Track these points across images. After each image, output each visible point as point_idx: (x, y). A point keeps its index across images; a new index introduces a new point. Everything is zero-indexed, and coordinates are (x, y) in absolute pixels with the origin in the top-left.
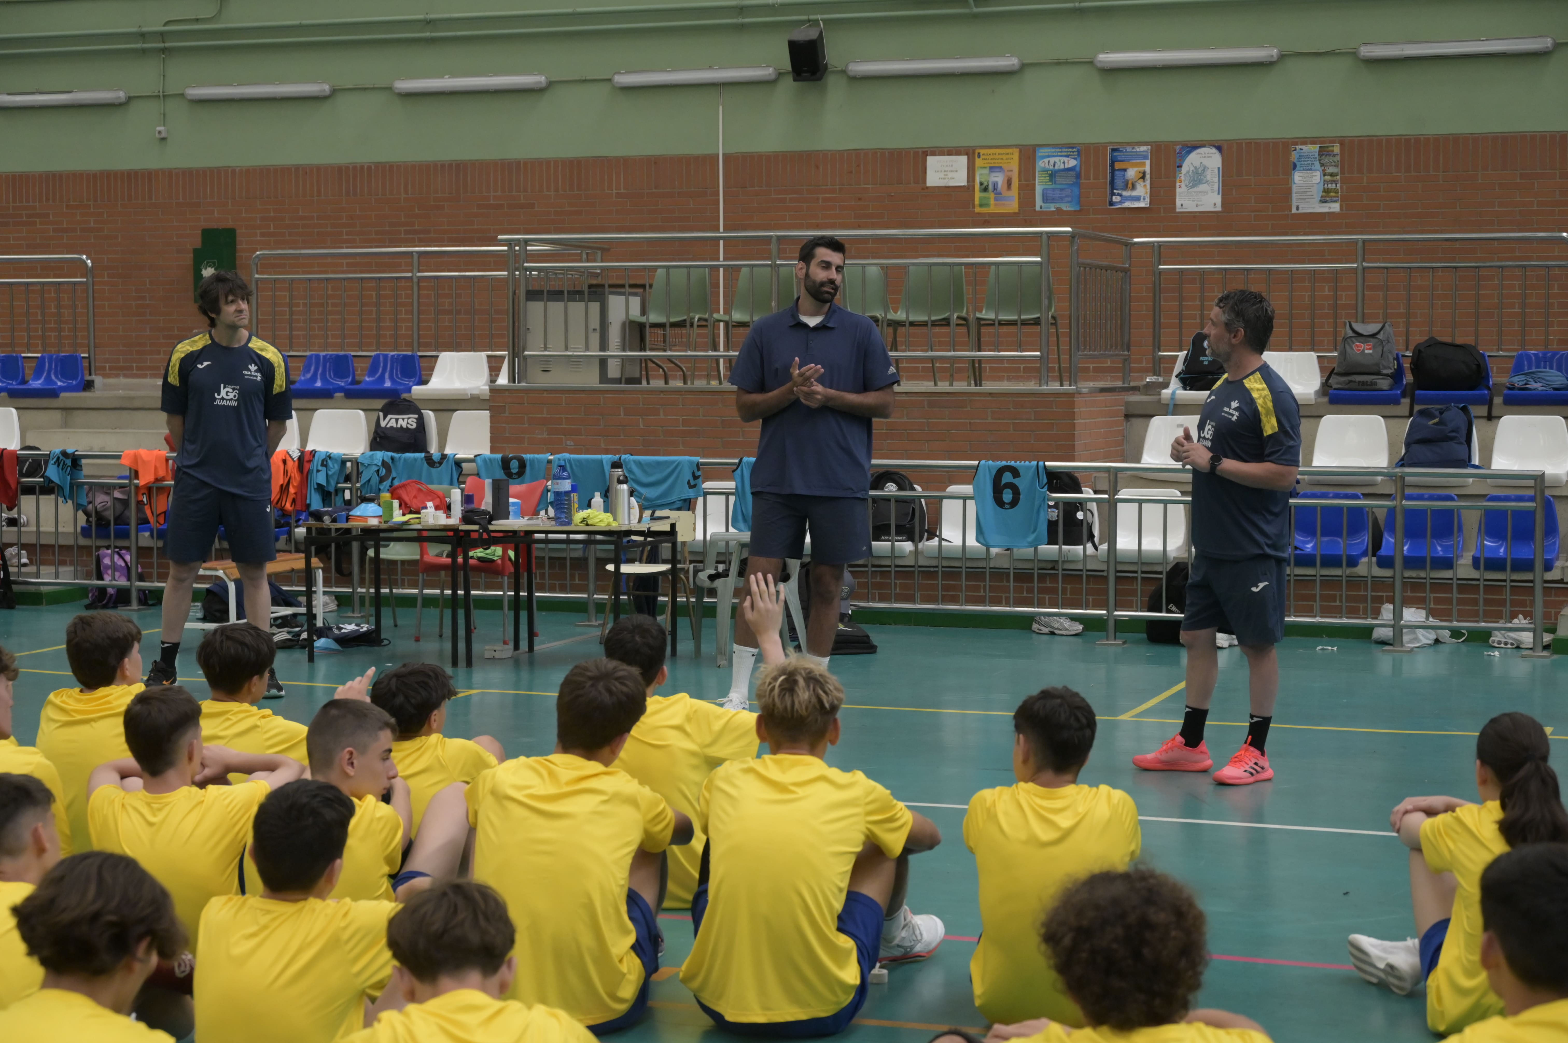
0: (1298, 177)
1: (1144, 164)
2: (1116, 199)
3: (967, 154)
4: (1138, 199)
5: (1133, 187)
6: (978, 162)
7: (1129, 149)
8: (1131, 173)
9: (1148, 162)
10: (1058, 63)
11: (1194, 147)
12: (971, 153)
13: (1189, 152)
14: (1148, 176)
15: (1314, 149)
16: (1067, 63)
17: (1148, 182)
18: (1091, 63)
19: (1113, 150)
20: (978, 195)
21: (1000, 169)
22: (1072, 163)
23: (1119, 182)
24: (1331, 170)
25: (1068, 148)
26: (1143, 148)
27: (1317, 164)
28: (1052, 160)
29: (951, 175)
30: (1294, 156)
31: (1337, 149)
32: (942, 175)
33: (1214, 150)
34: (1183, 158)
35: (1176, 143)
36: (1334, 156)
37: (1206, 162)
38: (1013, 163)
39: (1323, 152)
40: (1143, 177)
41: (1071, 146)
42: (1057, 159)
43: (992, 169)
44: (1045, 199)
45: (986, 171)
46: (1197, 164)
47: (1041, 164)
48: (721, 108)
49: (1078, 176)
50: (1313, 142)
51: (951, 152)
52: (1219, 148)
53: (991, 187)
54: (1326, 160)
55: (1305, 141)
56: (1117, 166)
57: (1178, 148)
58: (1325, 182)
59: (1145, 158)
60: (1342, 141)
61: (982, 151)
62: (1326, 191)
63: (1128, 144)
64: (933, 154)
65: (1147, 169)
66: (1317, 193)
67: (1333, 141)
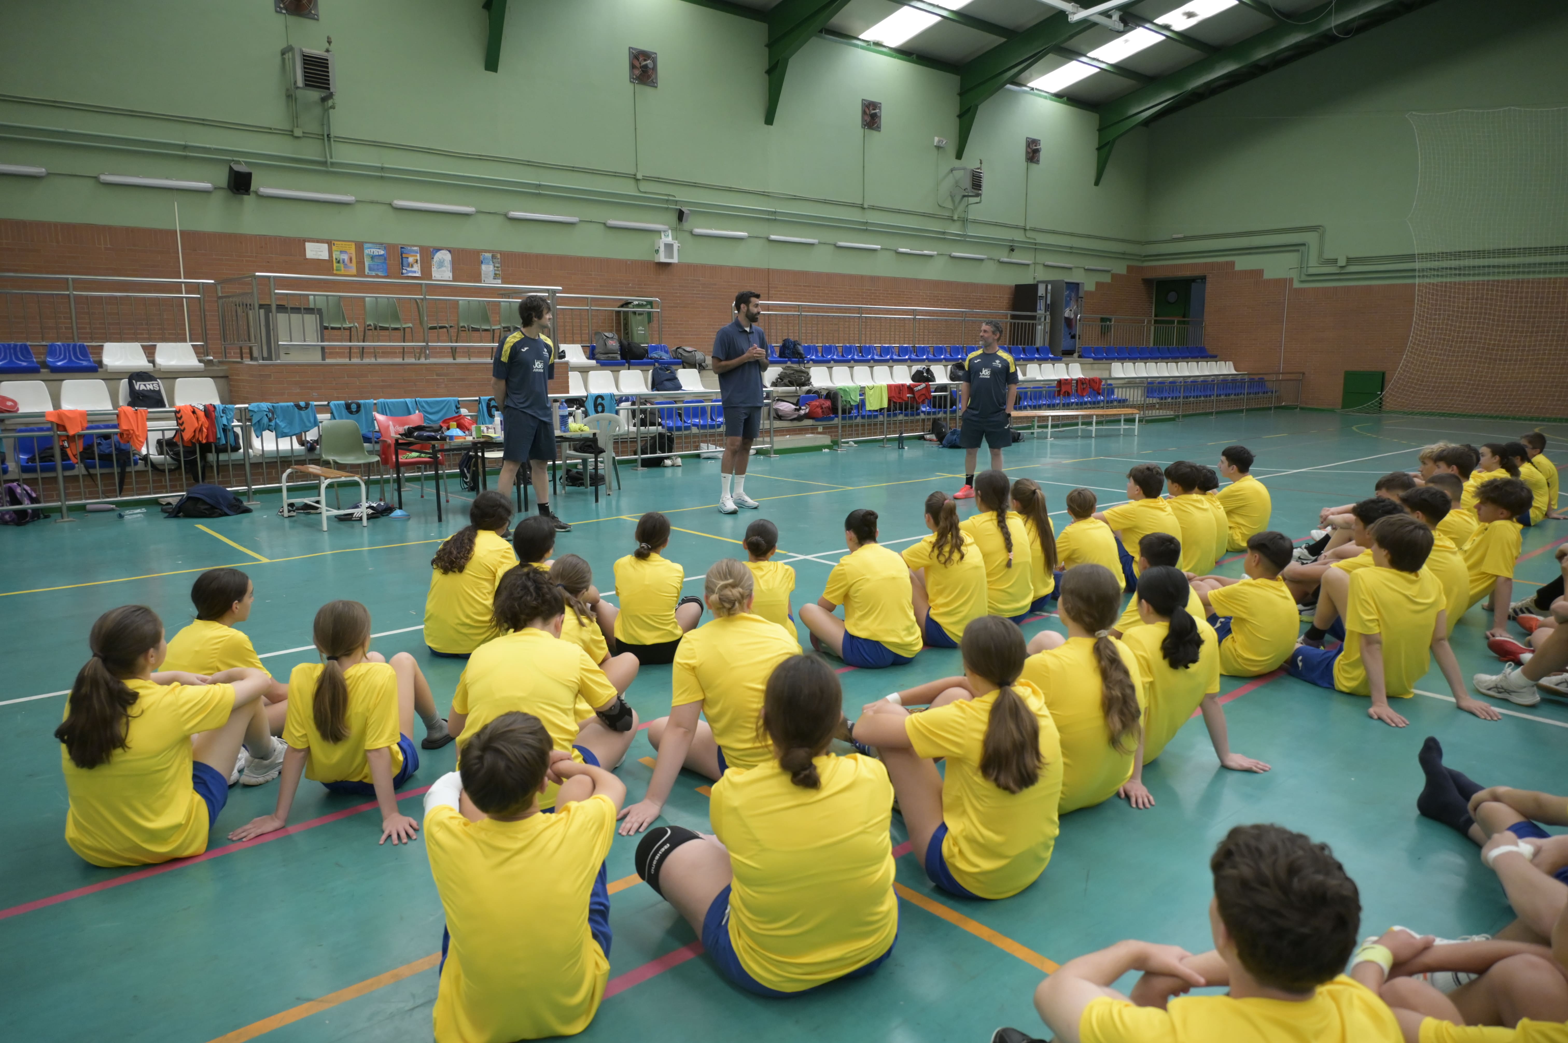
0: (484, 267)
1: (416, 256)
2: (404, 271)
3: (327, 243)
4: (415, 272)
5: (412, 266)
6: (334, 248)
7: (409, 248)
8: (411, 260)
9: (418, 255)
10: (372, 202)
11: (438, 250)
12: (330, 243)
13: (437, 252)
14: (419, 262)
15: (489, 255)
16: (377, 203)
17: (419, 265)
18: (390, 204)
19: (402, 248)
20: (335, 265)
21: (345, 252)
22: (382, 252)
23: (405, 263)
24: (497, 265)
25: (380, 245)
26: (415, 248)
27: (491, 262)
28: (372, 250)
29: (319, 253)
30: (482, 258)
31: (499, 256)
32: (314, 253)
33: (448, 252)
34: (434, 255)
35: (431, 247)
36: (498, 259)
37: (444, 257)
38: (352, 250)
39: (493, 257)
40: (417, 262)
41: (382, 244)
42: (374, 250)
43: (341, 252)
44: (370, 269)
45: (339, 253)
46: (440, 258)
47: (366, 251)
48: (176, 203)
49: (385, 259)
50: (489, 251)
51: (318, 241)
52: (450, 251)
53: (341, 261)
54: (494, 261)
55: (486, 251)
56: (404, 256)
57: (431, 250)
58: (495, 270)
59: (417, 253)
60: (501, 253)
61: (336, 243)
62: (496, 274)
63: (409, 245)
64: (309, 241)
65: (418, 258)
66: (492, 275)
67: (497, 252)
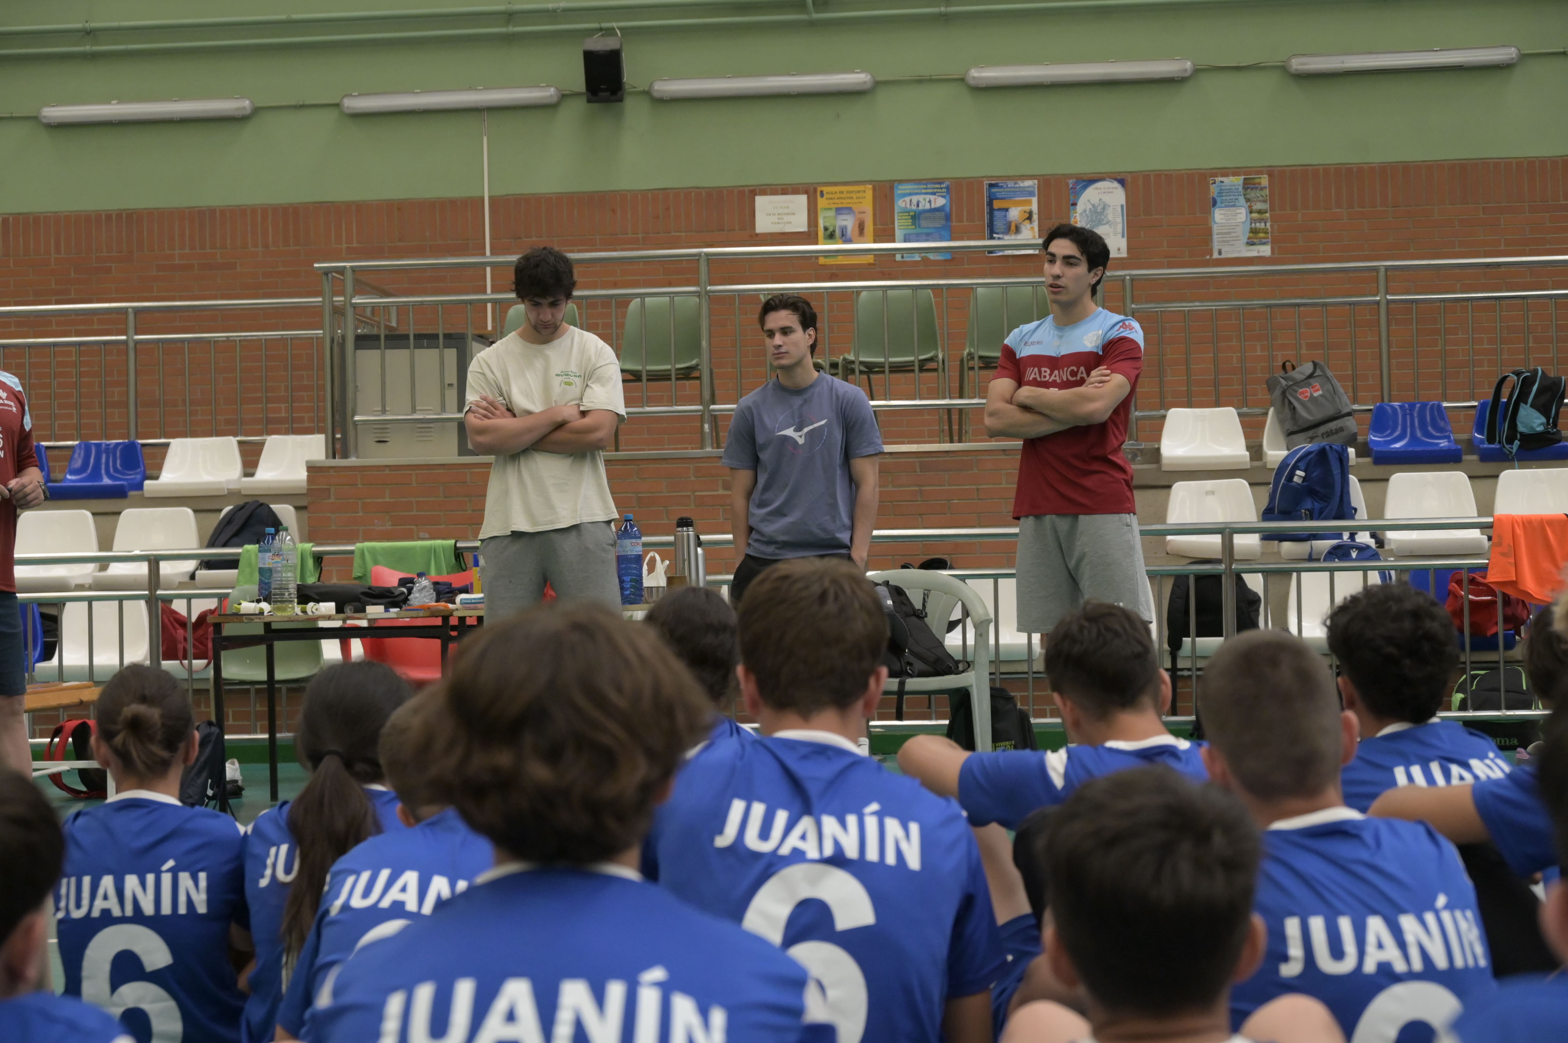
0: (1219, 215)
1: (1029, 203)
3: (806, 192)
5: (1018, 230)
6: (822, 203)
7: (1010, 184)
8: (1014, 213)
9: (1035, 200)
10: (920, 81)
11: (1091, 181)
12: (812, 192)
13: (1085, 187)
14: (1035, 217)
15: (1238, 181)
16: (931, 81)
17: (1036, 224)
18: (962, 80)
19: (991, 186)
21: (849, 210)
22: (940, 202)
23: (999, 224)
24: (1259, 206)
25: (933, 183)
26: (1028, 183)
27: (1242, 200)
28: (915, 199)
29: (787, 218)
30: (1214, 190)
31: (1264, 181)
32: (775, 219)
33: (1116, 184)
34: (1078, 194)
35: (1070, 176)
36: (1262, 189)
37: (1107, 199)
38: (866, 202)
39: (1249, 185)
40: (1030, 218)
41: (940, 181)
42: (921, 198)
43: (839, 211)
45: (832, 213)
46: (1095, 201)
47: (901, 204)
48: (485, 139)
49: (948, 218)
50: (1235, 172)
51: (785, 190)
52: (1122, 182)
53: (838, 233)
54: (1252, 194)
55: (1226, 172)
56: (997, 204)
57: (1071, 182)
58: (1253, 221)
59: (1031, 194)
60: (1271, 172)
61: (826, 189)
62: (1254, 231)
63: (1009, 178)
64: (764, 193)
65: (1035, 207)
66: (1243, 234)
67: (1259, 171)
